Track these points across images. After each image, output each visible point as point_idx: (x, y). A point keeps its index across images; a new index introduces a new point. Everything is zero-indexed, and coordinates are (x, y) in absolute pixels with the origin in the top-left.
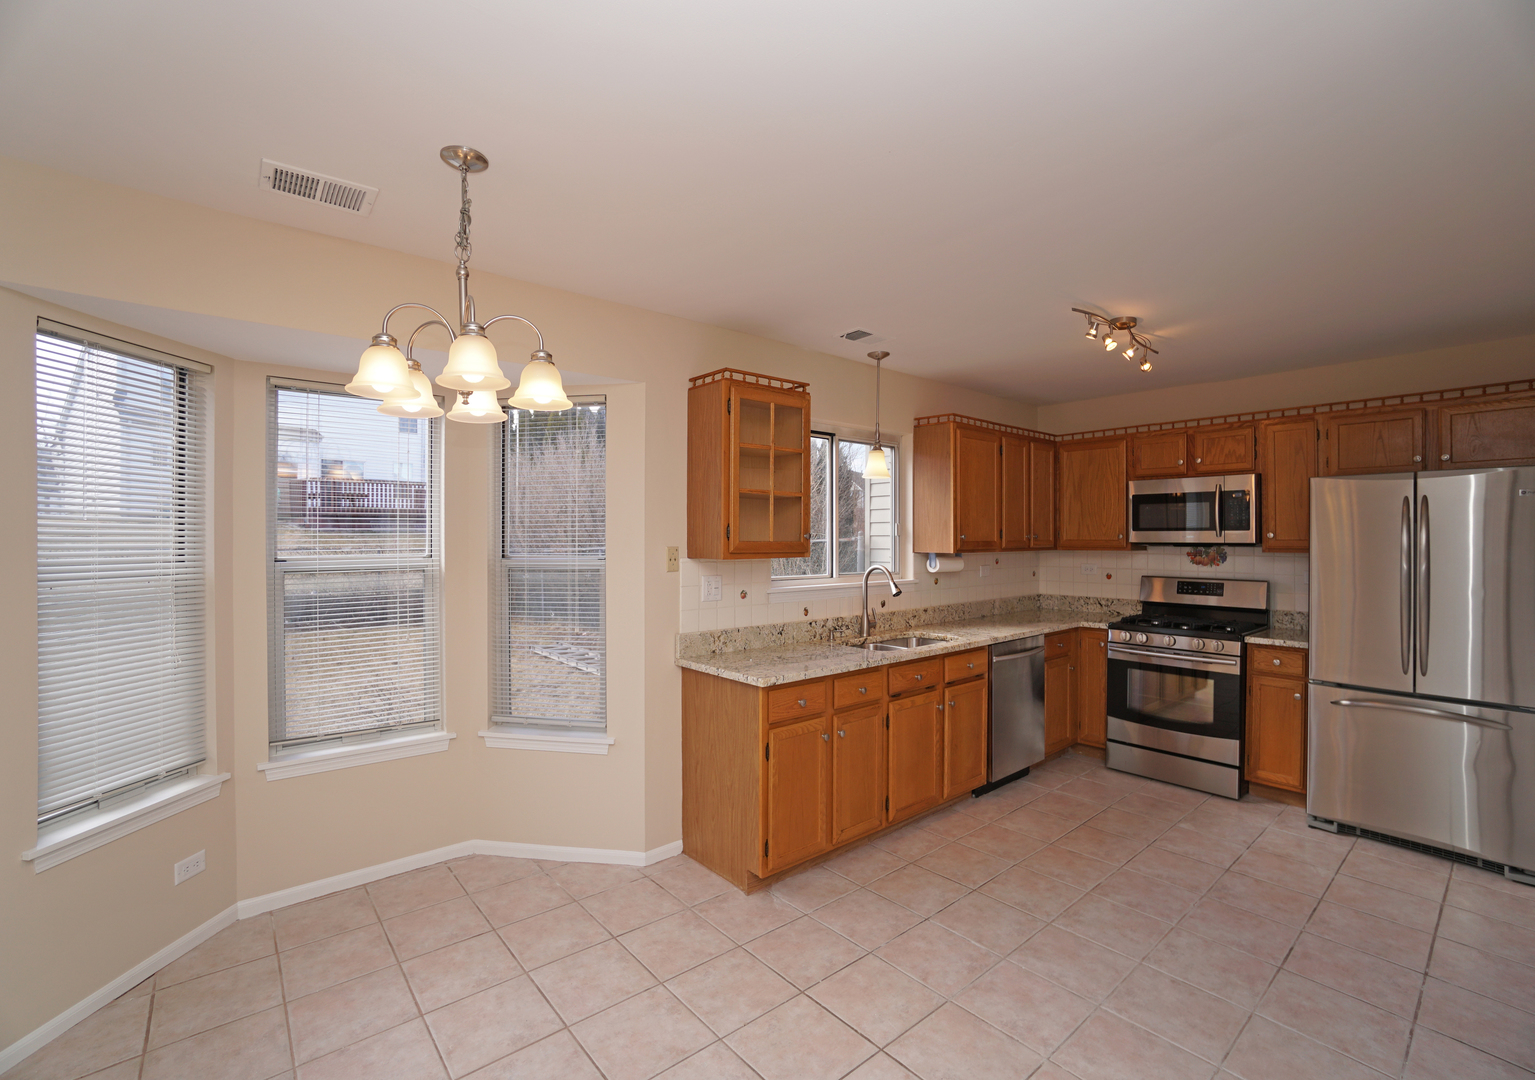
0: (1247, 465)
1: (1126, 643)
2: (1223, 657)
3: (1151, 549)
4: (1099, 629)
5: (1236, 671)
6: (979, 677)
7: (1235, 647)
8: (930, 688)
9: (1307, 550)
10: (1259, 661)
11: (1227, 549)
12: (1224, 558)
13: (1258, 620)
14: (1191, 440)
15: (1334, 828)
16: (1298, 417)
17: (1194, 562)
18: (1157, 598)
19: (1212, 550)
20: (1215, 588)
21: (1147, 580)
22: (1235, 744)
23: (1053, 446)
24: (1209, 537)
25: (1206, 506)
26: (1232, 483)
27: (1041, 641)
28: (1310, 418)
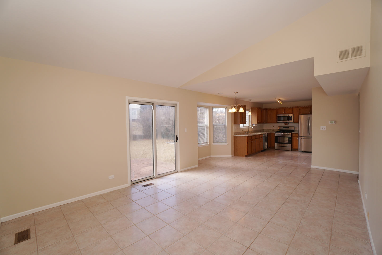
0: (292, 113)
1: (277, 134)
2: (289, 134)
3: (279, 123)
4: (274, 133)
5: (291, 136)
6: (262, 137)
7: (290, 134)
8: (258, 138)
9: (298, 123)
10: (293, 135)
11: (289, 123)
12: (289, 124)
13: (293, 131)
14: (285, 110)
15: (301, 152)
16: (298, 107)
17: (285, 124)
18: (281, 129)
19: (287, 123)
20: (288, 127)
21: (280, 127)
22: (291, 145)
23: (266, 110)
24: (287, 121)
25: (287, 118)
26: (290, 115)
27: (266, 134)
28: (299, 108)
